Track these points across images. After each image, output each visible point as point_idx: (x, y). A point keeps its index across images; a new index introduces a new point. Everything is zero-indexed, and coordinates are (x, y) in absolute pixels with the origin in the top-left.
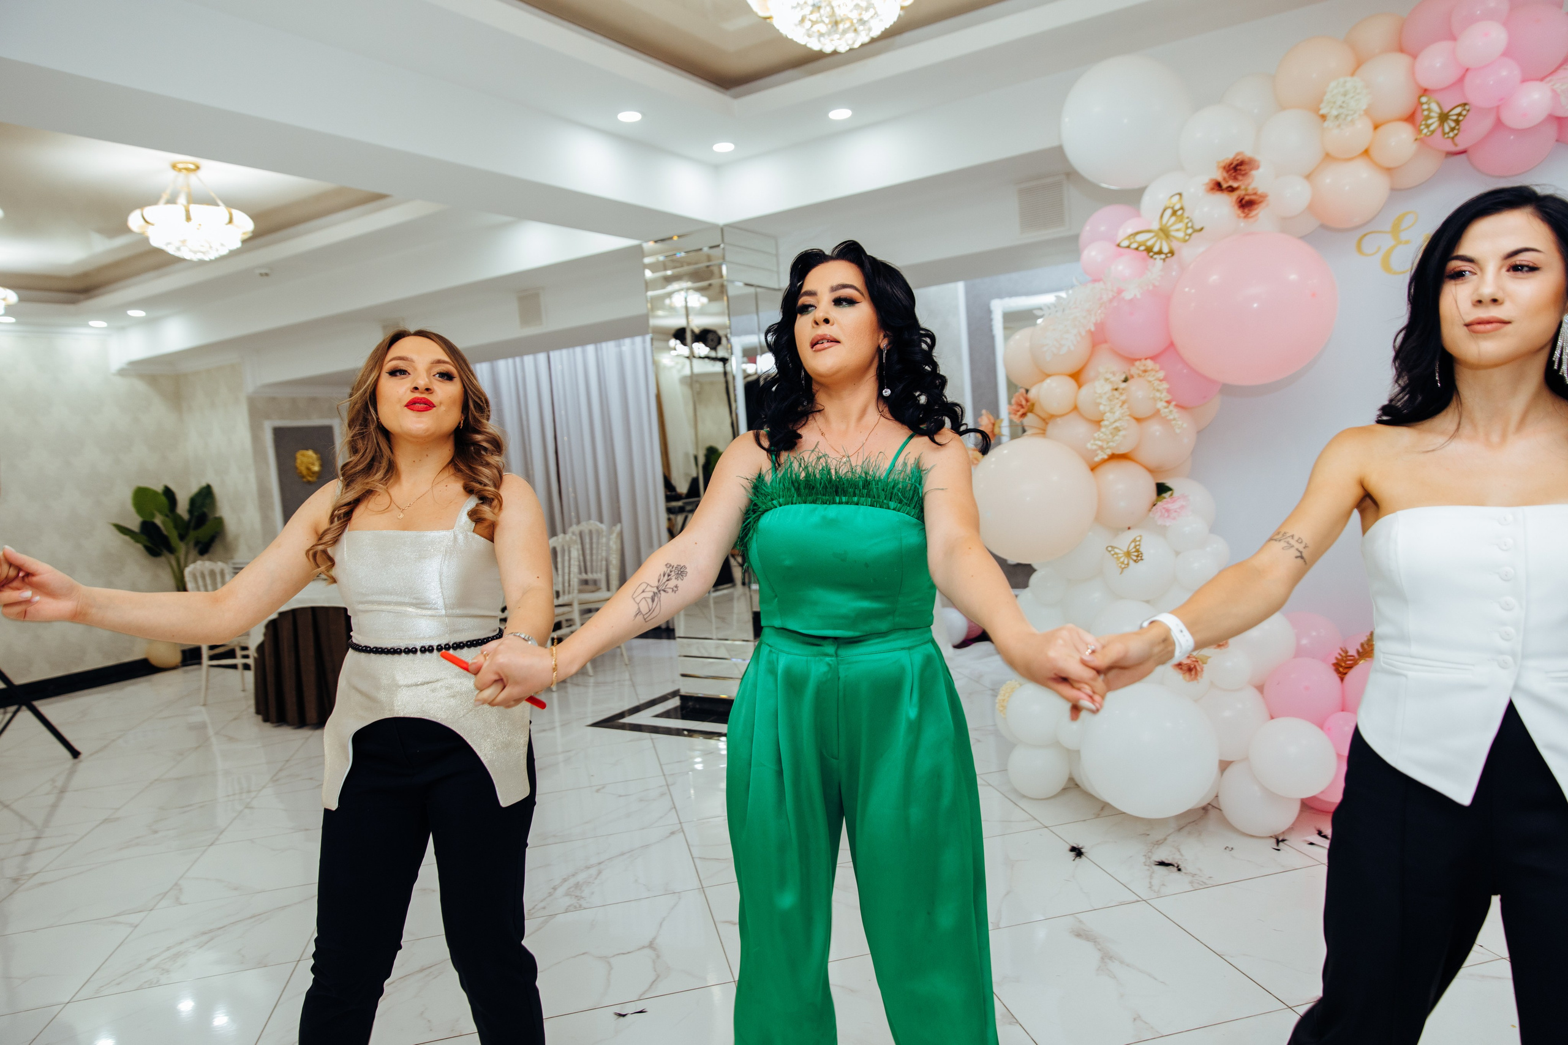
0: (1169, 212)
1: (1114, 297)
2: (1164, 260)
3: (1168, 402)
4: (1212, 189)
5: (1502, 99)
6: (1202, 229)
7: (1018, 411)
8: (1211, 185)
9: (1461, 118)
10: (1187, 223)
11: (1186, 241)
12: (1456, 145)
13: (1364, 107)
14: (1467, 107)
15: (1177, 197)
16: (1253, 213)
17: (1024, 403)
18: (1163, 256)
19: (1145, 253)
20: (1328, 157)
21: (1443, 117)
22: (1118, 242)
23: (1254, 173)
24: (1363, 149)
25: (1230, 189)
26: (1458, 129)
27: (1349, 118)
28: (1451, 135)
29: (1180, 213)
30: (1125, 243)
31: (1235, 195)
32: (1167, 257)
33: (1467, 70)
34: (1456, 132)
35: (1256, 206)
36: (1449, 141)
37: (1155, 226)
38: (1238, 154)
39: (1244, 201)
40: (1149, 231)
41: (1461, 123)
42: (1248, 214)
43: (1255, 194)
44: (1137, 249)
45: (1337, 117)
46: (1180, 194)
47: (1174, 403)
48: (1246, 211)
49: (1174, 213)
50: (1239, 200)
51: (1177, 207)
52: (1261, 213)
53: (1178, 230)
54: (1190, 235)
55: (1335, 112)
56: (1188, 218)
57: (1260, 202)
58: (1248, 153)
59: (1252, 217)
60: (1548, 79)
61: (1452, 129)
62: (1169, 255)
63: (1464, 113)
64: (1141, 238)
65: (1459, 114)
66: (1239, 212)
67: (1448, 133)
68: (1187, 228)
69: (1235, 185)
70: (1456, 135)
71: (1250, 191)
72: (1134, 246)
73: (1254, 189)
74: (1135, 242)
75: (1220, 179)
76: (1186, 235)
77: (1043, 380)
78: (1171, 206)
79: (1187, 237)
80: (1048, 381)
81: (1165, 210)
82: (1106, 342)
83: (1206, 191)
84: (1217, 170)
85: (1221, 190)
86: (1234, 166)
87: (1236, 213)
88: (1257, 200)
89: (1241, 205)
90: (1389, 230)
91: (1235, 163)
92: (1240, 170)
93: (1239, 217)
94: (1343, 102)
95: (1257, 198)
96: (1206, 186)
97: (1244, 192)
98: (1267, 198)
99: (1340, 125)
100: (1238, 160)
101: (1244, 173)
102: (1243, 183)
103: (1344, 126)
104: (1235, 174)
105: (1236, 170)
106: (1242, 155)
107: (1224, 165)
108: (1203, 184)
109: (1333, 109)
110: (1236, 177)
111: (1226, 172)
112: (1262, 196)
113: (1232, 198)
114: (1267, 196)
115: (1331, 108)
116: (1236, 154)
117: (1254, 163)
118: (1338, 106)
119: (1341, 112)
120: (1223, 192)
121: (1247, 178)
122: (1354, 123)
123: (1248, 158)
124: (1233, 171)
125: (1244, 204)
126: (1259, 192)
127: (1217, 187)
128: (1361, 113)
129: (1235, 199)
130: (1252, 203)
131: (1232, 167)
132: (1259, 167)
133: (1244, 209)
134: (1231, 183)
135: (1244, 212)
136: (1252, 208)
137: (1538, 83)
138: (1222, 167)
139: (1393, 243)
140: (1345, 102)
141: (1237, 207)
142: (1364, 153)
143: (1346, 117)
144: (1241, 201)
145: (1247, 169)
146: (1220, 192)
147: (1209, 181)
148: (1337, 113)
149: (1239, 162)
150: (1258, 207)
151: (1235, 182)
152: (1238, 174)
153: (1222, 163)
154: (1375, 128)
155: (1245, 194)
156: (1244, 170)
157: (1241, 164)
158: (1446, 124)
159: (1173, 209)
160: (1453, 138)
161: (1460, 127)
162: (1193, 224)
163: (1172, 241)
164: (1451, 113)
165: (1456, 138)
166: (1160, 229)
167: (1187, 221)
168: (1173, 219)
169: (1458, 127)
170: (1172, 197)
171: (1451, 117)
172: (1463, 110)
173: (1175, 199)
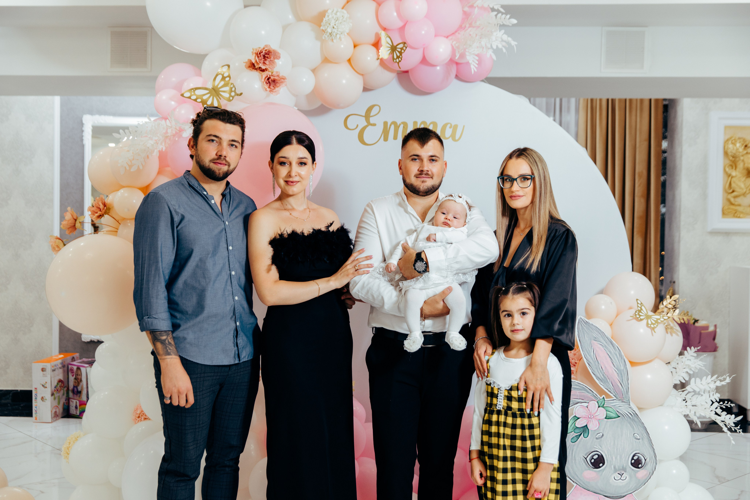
0: (220, 77)
1: (176, 133)
4: (249, 67)
5: (427, 43)
6: (241, 94)
7: (97, 213)
8: (249, 64)
9: (403, 51)
10: (232, 88)
11: (230, 101)
12: (400, 68)
13: (347, 31)
14: (406, 45)
15: (227, 67)
16: (277, 89)
17: (102, 206)
19: (201, 103)
20: (326, 60)
21: (393, 48)
22: (183, 92)
23: (276, 61)
24: (348, 58)
25: (260, 69)
26: (401, 59)
27: (338, 36)
28: (397, 60)
29: (227, 79)
30: (187, 94)
31: (265, 74)
33: (407, 21)
34: (400, 59)
35: (278, 85)
36: (397, 64)
37: (210, 86)
38: (266, 46)
39: (270, 80)
40: (206, 89)
41: (403, 54)
42: (272, 89)
43: (278, 76)
44: (195, 100)
45: (330, 34)
46: (229, 66)
48: (271, 87)
49: (223, 78)
51: (225, 75)
52: (282, 90)
53: (224, 92)
54: (233, 97)
55: (329, 30)
56: (232, 84)
57: (282, 82)
58: (274, 46)
59: (275, 92)
60: (450, 38)
61: (398, 57)
63: (404, 48)
64: (199, 92)
65: (402, 49)
66: (266, 86)
67: (396, 59)
68: (231, 91)
69: (264, 67)
70: (400, 61)
71: (274, 73)
72: (194, 97)
73: (277, 72)
74: (195, 94)
75: (254, 61)
76: (231, 96)
77: (118, 190)
78: (222, 73)
79: (231, 98)
80: (122, 191)
81: (217, 75)
82: (168, 166)
83: (246, 68)
84: (253, 54)
85: (255, 69)
86: (263, 53)
87: (264, 87)
88: (279, 80)
89: (268, 82)
90: (364, 115)
91: (264, 52)
92: (268, 58)
93: (266, 90)
94: (335, 25)
95: (279, 79)
96: (245, 64)
97: (270, 74)
98: (286, 80)
99: (332, 40)
100: (266, 50)
101: (270, 60)
102: (269, 67)
103: (335, 41)
104: (264, 59)
105: (264, 57)
106: (269, 47)
107: (256, 52)
108: (244, 62)
109: (329, 28)
110: (265, 62)
111: (258, 57)
112: (282, 78)
113: (262, 76)
114: (286, 79)
115: (328, 27)
116: (265, 45)
117: (277, 54)
118: (332, 27)
119: (333, 31)
120: (256, 70)
121: (272, 64)
122: (341, 40)
123: (273, 50)
124: (262, 57)
125: (270, 82)
126: (281, 75)
127: (252, 66)
128: (346, 34)
129: (264, 77)
130: (276, 82)
131: (261, 54)
132: (280, 57)
133: (270, 85)
134: (261, 65)
135: (269, 87)
136: (275, 85)
137: (445, 39)
138: (255, 53)
139: (366, 124)
140: (336, 25)
141: (265, 82)
142: (349, 61)
143: (336, 35)
144: (268, 79)
145: (272, 57)
146: (254, 70)
147: (247, 61)
148: (330, 32)
149: (267, 52)
150: (280, 85)
151: (264, 65)
152: (266, 60)
153: (256, 50)
154: (355, 46)
155: (271, 75)
156: (270, 58)
157: (268, 53)
158: (395, 53)
159: (223, 75)
160: (398, 63)
161: (402, 57)
162: (235, 89)
163: (220, 99)
164: (398, 47)
165: (400, 63)
166: (213, 89)
167: (232, 86)
168: (222, 83)
169: (401, 57)
170: (223, 66)
171: (397, 49)
172: (404, 46)
173: (225, 69)
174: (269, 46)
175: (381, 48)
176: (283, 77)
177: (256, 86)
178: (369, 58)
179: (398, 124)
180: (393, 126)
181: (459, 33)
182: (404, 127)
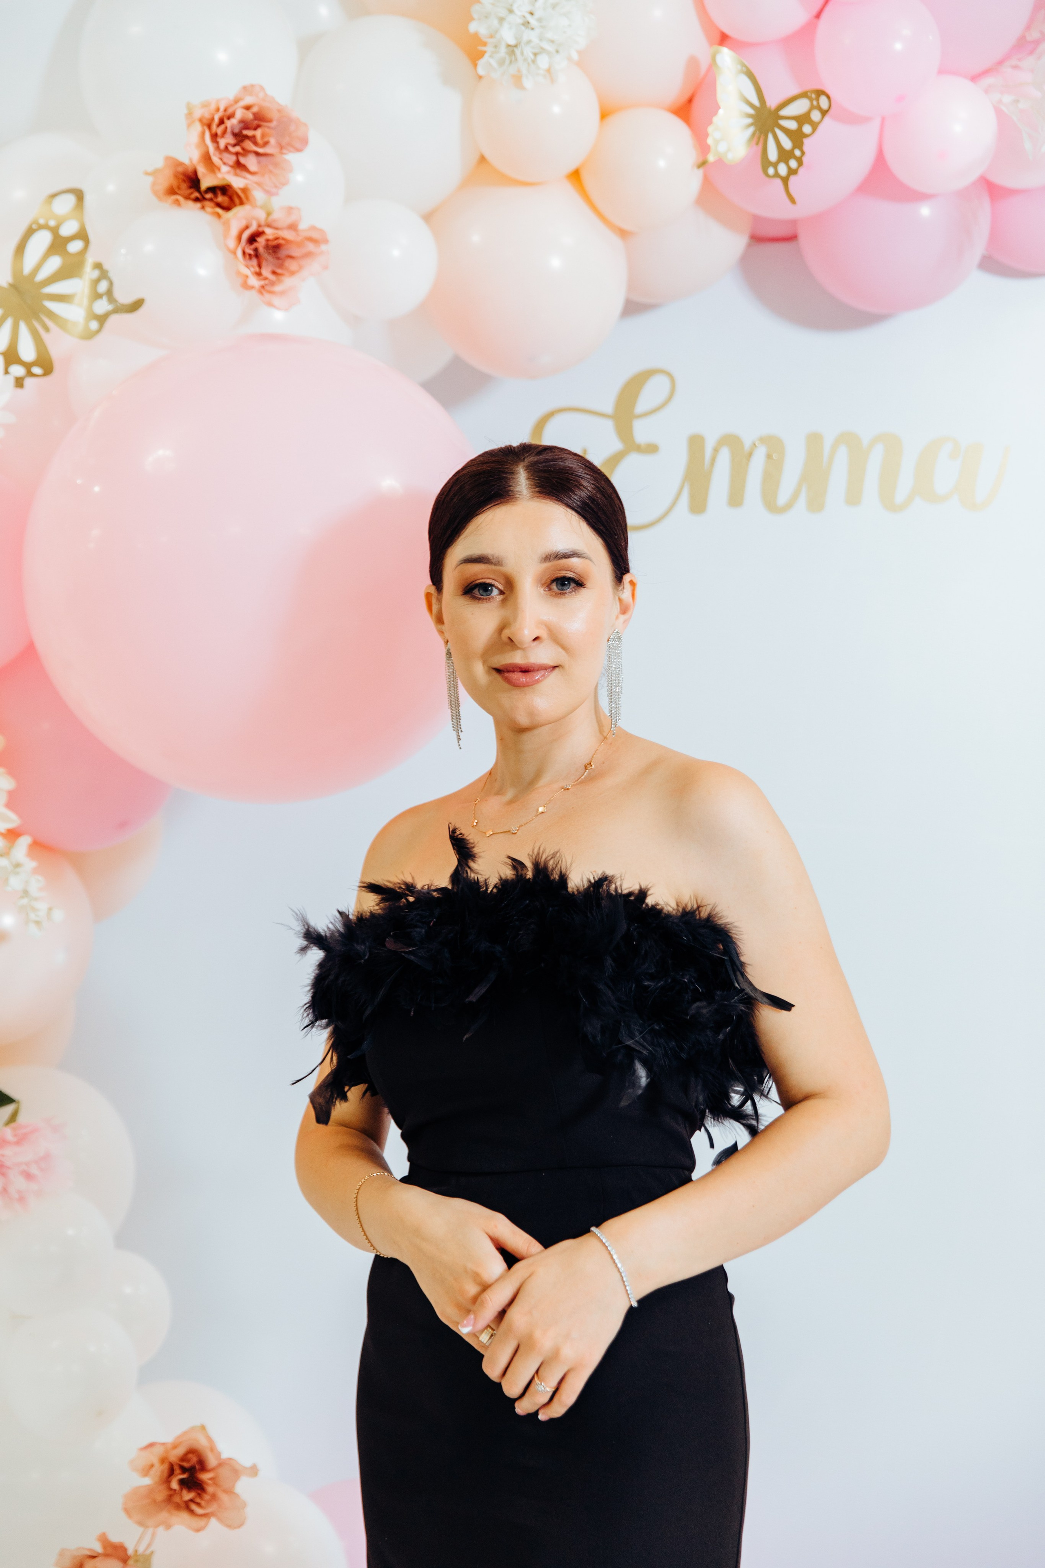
0: (41, 241)
2: (19, 383)
3: (13, 835)
4: (172, 191)
5: (900, 99)
6: (136, 306)
8: (167, 179)
9: (807, 129)
10: (96, 282)
11: (89, 334)
12: (792, 200)
13: (582, 43)
14: (824, 102)
15: (71, 199)
16: (288, 282)
18: (18, 370)
20: (483, 171)
21: (766, 120)
23: (288, 156)
24: (574, 165)
25: (220, 199)
26: (800, 163)
27: (543, 61)
28: (783, 169)
29: (75, 247)
31: (238, 217)
32: (30, 374)
33: (825, 5)
34: (793, 164)
35: (292, 265)
36: (778, 182)
38: (247, 89)
39: (261, 241)
41: (806, 141)
42: (273, 284)
43: (293, 227)
45: (512, 52)
46: (79, 193)
47: (24, 842)
48: (266, 272)
49: (58, 245)
50: (246, 235)
51: (69, 229)
52: (309, 287)
53: (62, 296)
54: (102, 319)
55: (508, 36)
56: (97, 266)
57: (308, 255)
59: (283, 293)
60: (989, 80)
61: (784, 155)
62: (37, 370)
63: (816, 116)
65: (803, 119)
66: (246, 269)
67: (775, 165)
68: (94, 294)
69: (237, 182)
70: (792, 172)
71: (278, 215)
73: (290, 210)
75: (194, 161)
76: (91, 315)
78: (52, 223)
79: (94, 325)
81: (30, 232)
83: (155, 193)
84: (189, 125)
85: (197, 200)
86: (233, 123)
87: (239, 273)
88: (300, 244)
89: (252, 252)
90: (609, 409)
91: (239, 114)
92: (253, 139)
93: (246, 286)
94: (532, 14)
95: (299, 239)
96: (150, 179)
97: (261, 215)
98: (323, 247)
99: (517, 80)
100: (248, 108)
101: (265, 155)
102: (259, 184)
103: (528, 83)
104: (238, 149)
105: (240, 138)
106: (261, 95)
107: (207, 116)
108: (147, 174)
109: (506, 25)
110: (242, 160)
111: (214, 137)
112: (311, 239)
113: (227, 225)
114: (326, 241)
115: (501, 20)
116: (245, 88)
117: (292, 128)
118: (520, 21)
119: (525, 38)
120: (198, 205)
121: (271, 172)
122: (553, 81)
123: (279, 111)
124: (229, 139)
125: (261, 250)
126: (303, 226)
127: (184, 186)
128: (575, 56)
129: (234, 231)
130: (283, 253)
131: (229, 123)
132: (305, 142)
133: (260, 266)
134: (226, 175)
135: (259, 274)
136: (281, 266)
137: (968, 83)
138: (201, 120)
139: (617, 445)
140: (538, 14)
141: (239, 253)
142: (575, 176)
143: (535, 54)
144: (252, 239)
145: (273, 141)
146: (190, 204)
147: (159, 163)
148: (512, 42)
149: (249, 116)
150: (301, 267)
151: (236, 175)
152: (246, 152)
153: (205, 105)
154: (604, 115)
155: (263, 222)
156: (266, 144)
157: (256, 122)
158: (770, 138)
159: (55, 231)
160: (785, 180)
161: (803, 153)
162: (111, 284)
163: (47, 329)
164: (783, 113)
165: (793, 180)
166: (14, 286)
167: (96, 274)
168: (55, 263)
169: (797, 153)
170: (54, 196)
171: (783, 123)
172: (812, 108)
173: (65, 205)
174: (262, 88)
175: (715, 119)
176: (314, 235)
177: (202, 272)
178: (662, 163)
179: (747, 444)
180: (725, 456)
181: (1016, 67)
182: (769, 456)
